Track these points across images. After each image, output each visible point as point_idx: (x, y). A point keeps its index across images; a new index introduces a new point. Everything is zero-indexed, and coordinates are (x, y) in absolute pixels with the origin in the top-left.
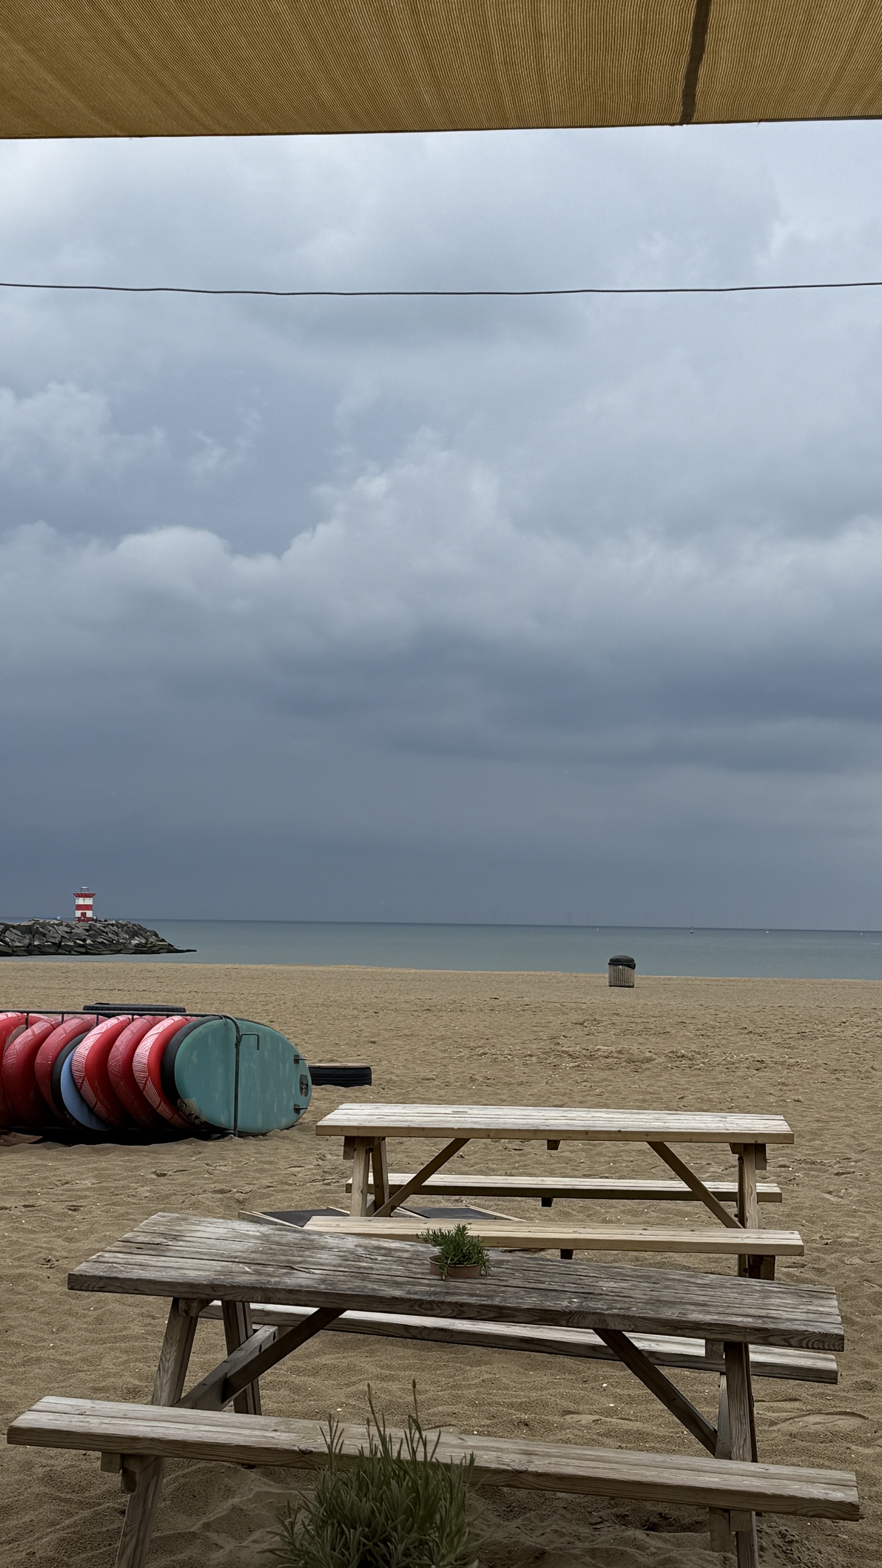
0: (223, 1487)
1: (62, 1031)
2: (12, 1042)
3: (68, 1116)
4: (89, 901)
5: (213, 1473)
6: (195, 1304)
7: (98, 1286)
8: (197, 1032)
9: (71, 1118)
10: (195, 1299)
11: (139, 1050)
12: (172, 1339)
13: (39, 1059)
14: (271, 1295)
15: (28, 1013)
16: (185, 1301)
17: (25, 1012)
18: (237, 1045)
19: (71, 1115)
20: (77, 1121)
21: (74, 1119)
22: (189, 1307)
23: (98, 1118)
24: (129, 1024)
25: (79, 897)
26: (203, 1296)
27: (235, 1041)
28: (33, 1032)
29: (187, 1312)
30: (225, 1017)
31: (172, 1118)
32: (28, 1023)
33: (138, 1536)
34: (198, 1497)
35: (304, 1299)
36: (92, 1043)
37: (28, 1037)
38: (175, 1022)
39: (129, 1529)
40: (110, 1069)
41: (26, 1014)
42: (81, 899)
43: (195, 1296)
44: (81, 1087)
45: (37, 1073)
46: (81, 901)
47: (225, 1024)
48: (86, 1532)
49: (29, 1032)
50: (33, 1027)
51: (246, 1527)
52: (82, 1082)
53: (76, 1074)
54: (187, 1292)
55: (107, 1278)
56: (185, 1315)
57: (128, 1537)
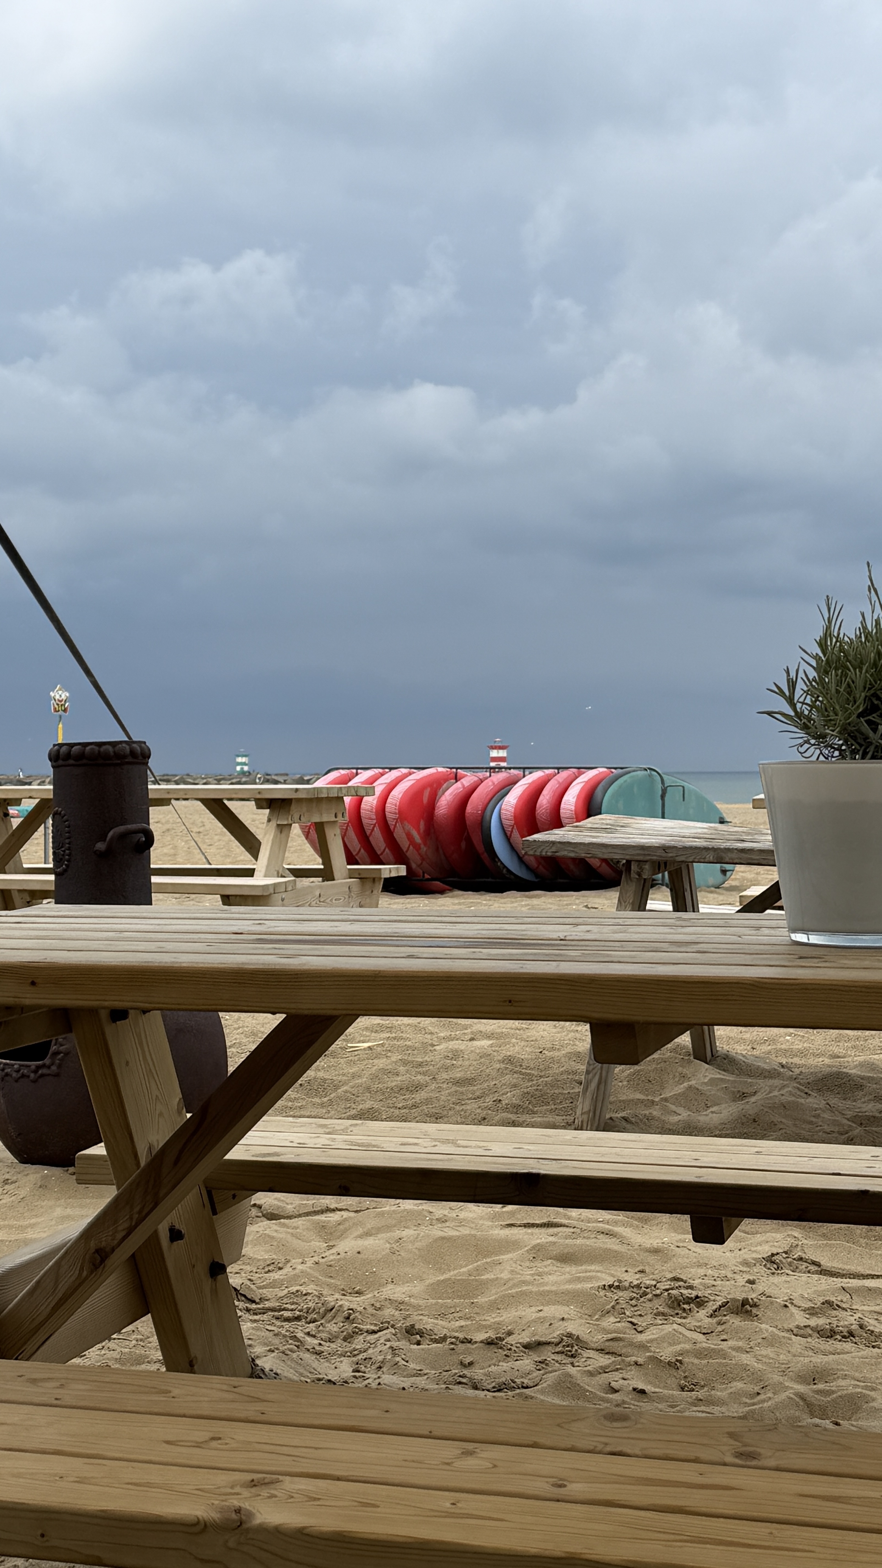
0: (677, 1074)
1: (490, 783)
2: (443, 794)
3: (499, 864)
4: (502, 753)
5: (668, 1063)
6: (647, 867)
7: (551, 850)
8: (622, 782)
9: (501, 866)
10: (646, 861)
11: (566, 798)
12: (625, 902)
13: (469, 809)
14: (724, 855)
15: (457, 769)
16: (637, 863)
17: (453, 768)
18: (663, 797)
19: (502, 863)
20: (509, 871)
21: (505, 867)
22: (642, 869)
23: (528, 867)
24: (554, 776)
25: (493, 749)
26: (655, 858)
27: (660, 793)
28: (463, 786)
29: (639, 874)
30: (650, 769)
31: (600, 866)
32: (457, 778)
33: (601, 1074)
34: (653, 1082)
35: (758, 857)
36: (520, 793)
37: (457, 789)
38: (600, 773)
39: (592, 1067)
40: (538, 817)
41: (455, 770)
42: (495, 751)
43: (648, 858)
44: (511, 835)
45: (468, 822)
46: (494, 753)
47: (650, 776)
48: (548, 1091)
49: (459, 784)
50: (462, 780)
51: (703, 1104)
52: (512, 831)
53: (504, 822)
54: (638, 855)
55: (560, 843)
56: (637, 877)
57: (591, 1075)
